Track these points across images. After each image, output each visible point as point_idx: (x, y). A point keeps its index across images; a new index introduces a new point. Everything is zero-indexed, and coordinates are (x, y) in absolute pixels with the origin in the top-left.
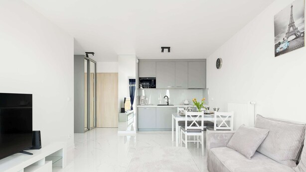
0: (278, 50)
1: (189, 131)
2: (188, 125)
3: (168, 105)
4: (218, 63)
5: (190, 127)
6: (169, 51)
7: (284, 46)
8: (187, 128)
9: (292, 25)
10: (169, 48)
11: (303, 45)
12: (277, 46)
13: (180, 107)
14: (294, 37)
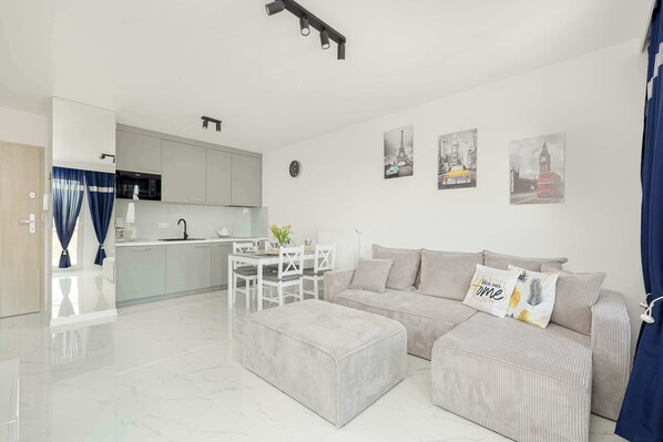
0: (388, 172)
1: (285, 279)
2: (284, 270)
3: (185, 239)
4: (295, 169)
5: (287, 273)
6: (218, 128)
7: (394, 170)
8: (281, 274)
9: (402, 150)
10: (218, 123)
11: (411, 174)
12: (387, 167)
13: (237, 242)
14: (404, 163)
